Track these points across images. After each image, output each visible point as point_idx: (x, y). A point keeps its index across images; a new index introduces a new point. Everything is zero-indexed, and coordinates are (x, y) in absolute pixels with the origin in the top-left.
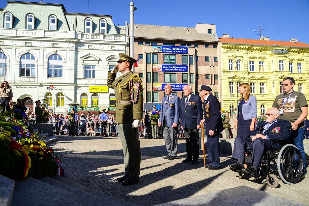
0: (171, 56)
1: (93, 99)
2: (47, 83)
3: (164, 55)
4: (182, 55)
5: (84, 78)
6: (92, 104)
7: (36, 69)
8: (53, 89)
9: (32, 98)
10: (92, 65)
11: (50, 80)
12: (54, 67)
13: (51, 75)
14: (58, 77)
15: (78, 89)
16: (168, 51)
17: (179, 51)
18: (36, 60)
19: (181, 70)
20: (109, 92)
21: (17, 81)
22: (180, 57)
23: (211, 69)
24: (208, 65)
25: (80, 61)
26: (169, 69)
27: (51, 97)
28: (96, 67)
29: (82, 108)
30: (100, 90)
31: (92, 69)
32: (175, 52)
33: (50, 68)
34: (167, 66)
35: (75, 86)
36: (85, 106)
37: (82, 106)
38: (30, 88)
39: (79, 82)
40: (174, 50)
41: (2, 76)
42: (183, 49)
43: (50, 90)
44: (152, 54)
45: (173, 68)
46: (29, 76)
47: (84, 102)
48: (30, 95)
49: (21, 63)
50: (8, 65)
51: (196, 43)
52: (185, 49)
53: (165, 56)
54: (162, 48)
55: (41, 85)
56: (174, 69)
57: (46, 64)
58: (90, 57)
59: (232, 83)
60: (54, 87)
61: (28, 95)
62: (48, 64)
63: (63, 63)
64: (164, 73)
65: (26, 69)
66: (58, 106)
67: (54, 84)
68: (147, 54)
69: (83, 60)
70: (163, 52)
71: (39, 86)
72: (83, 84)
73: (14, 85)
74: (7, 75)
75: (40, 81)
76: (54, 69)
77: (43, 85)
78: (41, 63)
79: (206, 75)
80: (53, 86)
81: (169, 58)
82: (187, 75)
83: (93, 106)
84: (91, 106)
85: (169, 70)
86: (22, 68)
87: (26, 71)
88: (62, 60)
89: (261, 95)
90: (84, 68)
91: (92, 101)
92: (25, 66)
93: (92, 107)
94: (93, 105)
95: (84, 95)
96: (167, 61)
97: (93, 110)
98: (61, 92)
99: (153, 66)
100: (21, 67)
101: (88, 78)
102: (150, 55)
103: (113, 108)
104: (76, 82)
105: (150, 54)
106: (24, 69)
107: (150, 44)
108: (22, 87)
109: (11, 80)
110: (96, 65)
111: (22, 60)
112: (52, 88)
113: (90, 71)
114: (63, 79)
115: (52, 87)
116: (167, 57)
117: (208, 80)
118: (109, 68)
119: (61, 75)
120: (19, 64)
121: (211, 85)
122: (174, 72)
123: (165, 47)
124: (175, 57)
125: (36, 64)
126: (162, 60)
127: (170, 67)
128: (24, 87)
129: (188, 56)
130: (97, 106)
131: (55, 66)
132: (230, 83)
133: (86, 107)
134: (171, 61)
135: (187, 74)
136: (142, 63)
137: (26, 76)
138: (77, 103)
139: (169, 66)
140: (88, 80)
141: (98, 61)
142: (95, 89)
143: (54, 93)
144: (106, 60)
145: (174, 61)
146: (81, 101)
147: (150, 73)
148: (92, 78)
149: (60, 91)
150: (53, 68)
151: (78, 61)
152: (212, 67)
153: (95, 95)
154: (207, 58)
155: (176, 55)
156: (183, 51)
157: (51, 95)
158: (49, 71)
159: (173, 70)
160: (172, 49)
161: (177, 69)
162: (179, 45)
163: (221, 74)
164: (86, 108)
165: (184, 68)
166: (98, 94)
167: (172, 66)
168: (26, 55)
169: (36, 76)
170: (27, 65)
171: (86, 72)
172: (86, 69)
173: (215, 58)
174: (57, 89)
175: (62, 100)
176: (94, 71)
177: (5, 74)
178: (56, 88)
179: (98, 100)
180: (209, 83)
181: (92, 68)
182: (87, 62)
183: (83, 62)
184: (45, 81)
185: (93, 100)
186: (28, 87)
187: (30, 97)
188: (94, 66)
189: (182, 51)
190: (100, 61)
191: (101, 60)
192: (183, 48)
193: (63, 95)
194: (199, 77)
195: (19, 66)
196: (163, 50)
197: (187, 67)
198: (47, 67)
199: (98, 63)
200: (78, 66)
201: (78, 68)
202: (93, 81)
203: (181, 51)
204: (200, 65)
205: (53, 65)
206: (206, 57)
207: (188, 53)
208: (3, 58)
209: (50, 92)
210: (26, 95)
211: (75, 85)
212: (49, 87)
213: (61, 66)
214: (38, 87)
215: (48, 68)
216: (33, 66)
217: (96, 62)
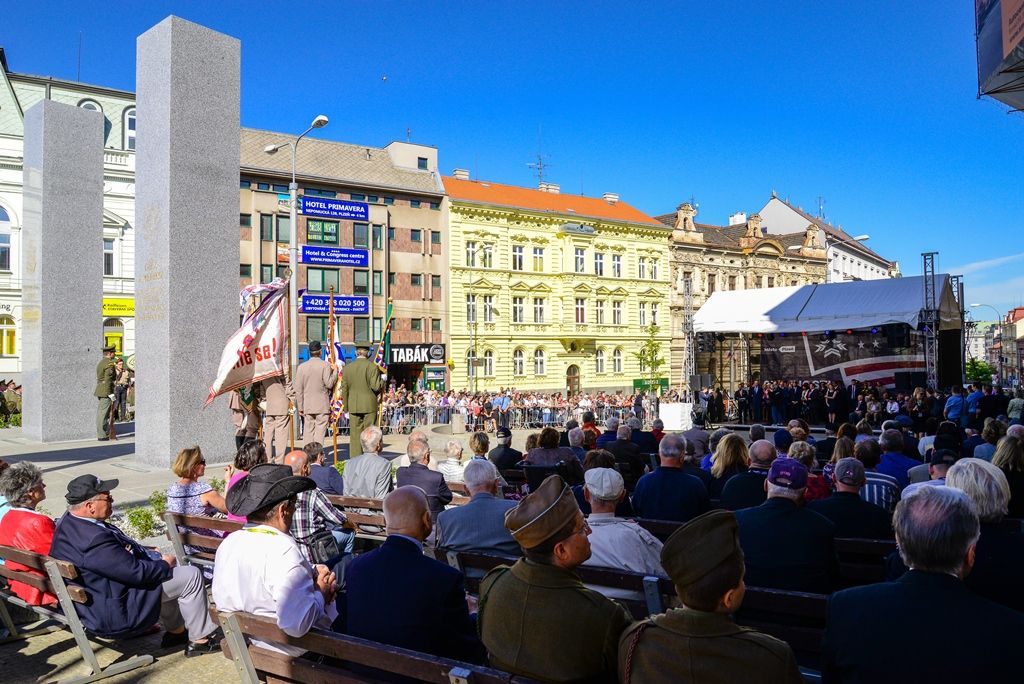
0: (326, 225)
3: (308, 220)
4: (355, 224)
16: (318, 212)
17: (346, 211)
19: (352, 261)
22: (350, 229)
23: (424, 261)
24: (418, 250)
26: (320, 256)
28: (116, 244)
30: (129, 310)
32: (335, 213)
34: (316, 249)
40: (335, 210)
42: (358, 209)
44: (277, 216)
45: (331, 255)
51: (390, 196)
52: (362, 209)
53: (310, 223)
54: (304, 204)
56: (335, 258)
59: (473, 297)
63: (13, 228)
64: (308, 268)
68: (262, 215)
70: (305, 213)
79: (413, 275)
81: (320, 229)
82: (365, 274)
85: (320, 260)
88: (8, 220)
89: (535, 325)
96: (315, 237)
98: (9, 313)
99: (279, 248)
102: (269, 218)
105: (271, 215)
107: (271, 190)
110: (117, 239)
114: (12, 277)
116: (315, 226)
117: (416, 287)
119: (4, 264)
121: (424, 300)
122: (334, 267)
123: (311, 200)
124: (337, 227)
126: (304, 233)
127: (323, 254)
129: (370, 226)
132: (468, 296)
134: (327, 238)
135: (367, 271)
136: (249, 239)
139: (320, 250)
141: (120, 229)
142: (114, 307)
145: (333, 238)
147: (271, 266)
149: (3, 312)
152: (427, 256)
153: (113, 322)
154: (415, 234)
155: (338, 222)
156: (358, 213)
159: (329, 260)
160: (330, 206)
161: (341, 258)
162: (347, 197)
163: (447, 275)
165: (358, 256)
166: (123, 320)
167: (330, 250)
173: (436, 235)
175: (11, 337)
176: (109, 257)
179: (121, 339)
180: (419, 296)
188: (110, 241)
189: (356, 213)
190: (126, 229)
191: (131, 227)
192: (357, 204)
193: (12, 323)
194: (397, 280)
196: (305, 208)
197: (365, 253)
199: (123, 233)
202: (106, 285)
203: (351, 212)
204: (399, 249)
206: (412, 230)
207: (370, 219)
213: (5, 238)
217: (117, 231)
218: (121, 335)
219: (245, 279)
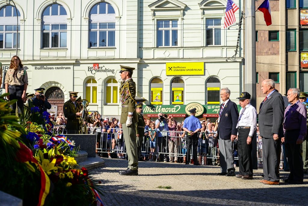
1: (173, 89)
2: (88, 59)
5: (156, 47)
6: (172, 99)
7: (69, 33)
8: (99, 70)
9: (61, 88)
10: (172, 20)
11: (94, 53)
12: (100, 28)
13: (95, 44)
14: (107, 47)
15: (144, 69)
18: (68, 16)
20: (204, 75)
21: (37, 56)
25: (147, 12)
27: (94, 85)
28: (179, 22)
29: (152, 107)
30: (187, 70)
31: (171, 28)
33: (92, 30)
35: (138, 64)
36: (157, 103)
37: (152, 103)
38: (58, 68)
39: (146, 54)
41: (13, 49)
43: (94, 72)
46: (56, 47)
47: (156, 96)
48: (58, 83)
49: (42, 23)
50: (22, 28)
55: (77, 63)
57: (86, 23)
58: (167, 2)
60: (100, 65)
61: (55, 83)
62: (90, 21)
63: (116, 17)
65: (52, 33)
66: (108, 104)
67: (99, 59)
69: (154, 11)
71: (74, 64)
72: (153, 59)
73: (33, 65)
74: (21, 47)
75: (76, 55)
76: (100, 32)
77: (81, 62)
78: (76, 21)
80: (98, 64)
83: (173, 103)
84: (169, 104)
86: (45, 32)
87: (52, 37)
88: (114, 13)
90: (156, 26)
91: (172, 93)
92: (50, 27)
93: (171, 106)
94: (173, 101)
95: (155, 80)
97: (174, 111)
98: (113, 75)
99: (301, 14)
100: (43, 29)
101: (164, 46)
103: (213, 107)
104: (140, 55)
106: (48, 34)
108: (45, 67)
109: (28, 56)
110: (180, 19)
111: (44, 17)
112: (96, 68)
113: (167, 32)
114: (117, 51)
115: (96, 66)
118: (205, 23)
119: (112, 42)
120: (40, 24)
125: (68, 23)
128: (49, 67)
130: (182, 103)
131: (102, 25)
133: (159, 105)
136: (278, 10)
137: (52, 47)
138: (142, 98)
140: (164, 51)
141: (182, 11)
142: (178, 69)
143: (100, 77)
144: (198, 7)
146: (151, 93)
147: (295, 30)
148: (171, 45)
149: (110, 74)
150: (98, 29)
151: (144, 14)
153: (177, 80)
157: (95, 82)
158: (91, 35)
164: (160, 107)
166: (184, 78)
168: (51, 8)
169: (68, 46)
170: (52, 25)
171: (159, 33)
172: (160, 29)
174: (106, 70)
175: (115, 91)
176: (175, 33)
177: (18, 45)
178: (104, 69)
179: (183, 92)
181: (171, 26)
182: (161, 15)
183: (154, 15)
184: (84, 55)
185: (173, 91)
186: (54, 67)
187: (59, 86)
188: (175, 21)
190: (187, 11)
191: (189, 9)
193: (116, 82)
195: (39, 28)
198: (87, 28)
199: (184, 14)
200: (144, 23)
201: (144, 27)
202: (173, 53)
205: (98, 24)
208: (14, 16)
209: (93, 75)
210: (51, 83)
211: (138, 61)
212: (92, 66)
213: (112, 25)
214: (72, 67)
215: (89, 30)
216: (64, 26)
217: (178, 13)
218: (182, 89)
219: (273, 43)
